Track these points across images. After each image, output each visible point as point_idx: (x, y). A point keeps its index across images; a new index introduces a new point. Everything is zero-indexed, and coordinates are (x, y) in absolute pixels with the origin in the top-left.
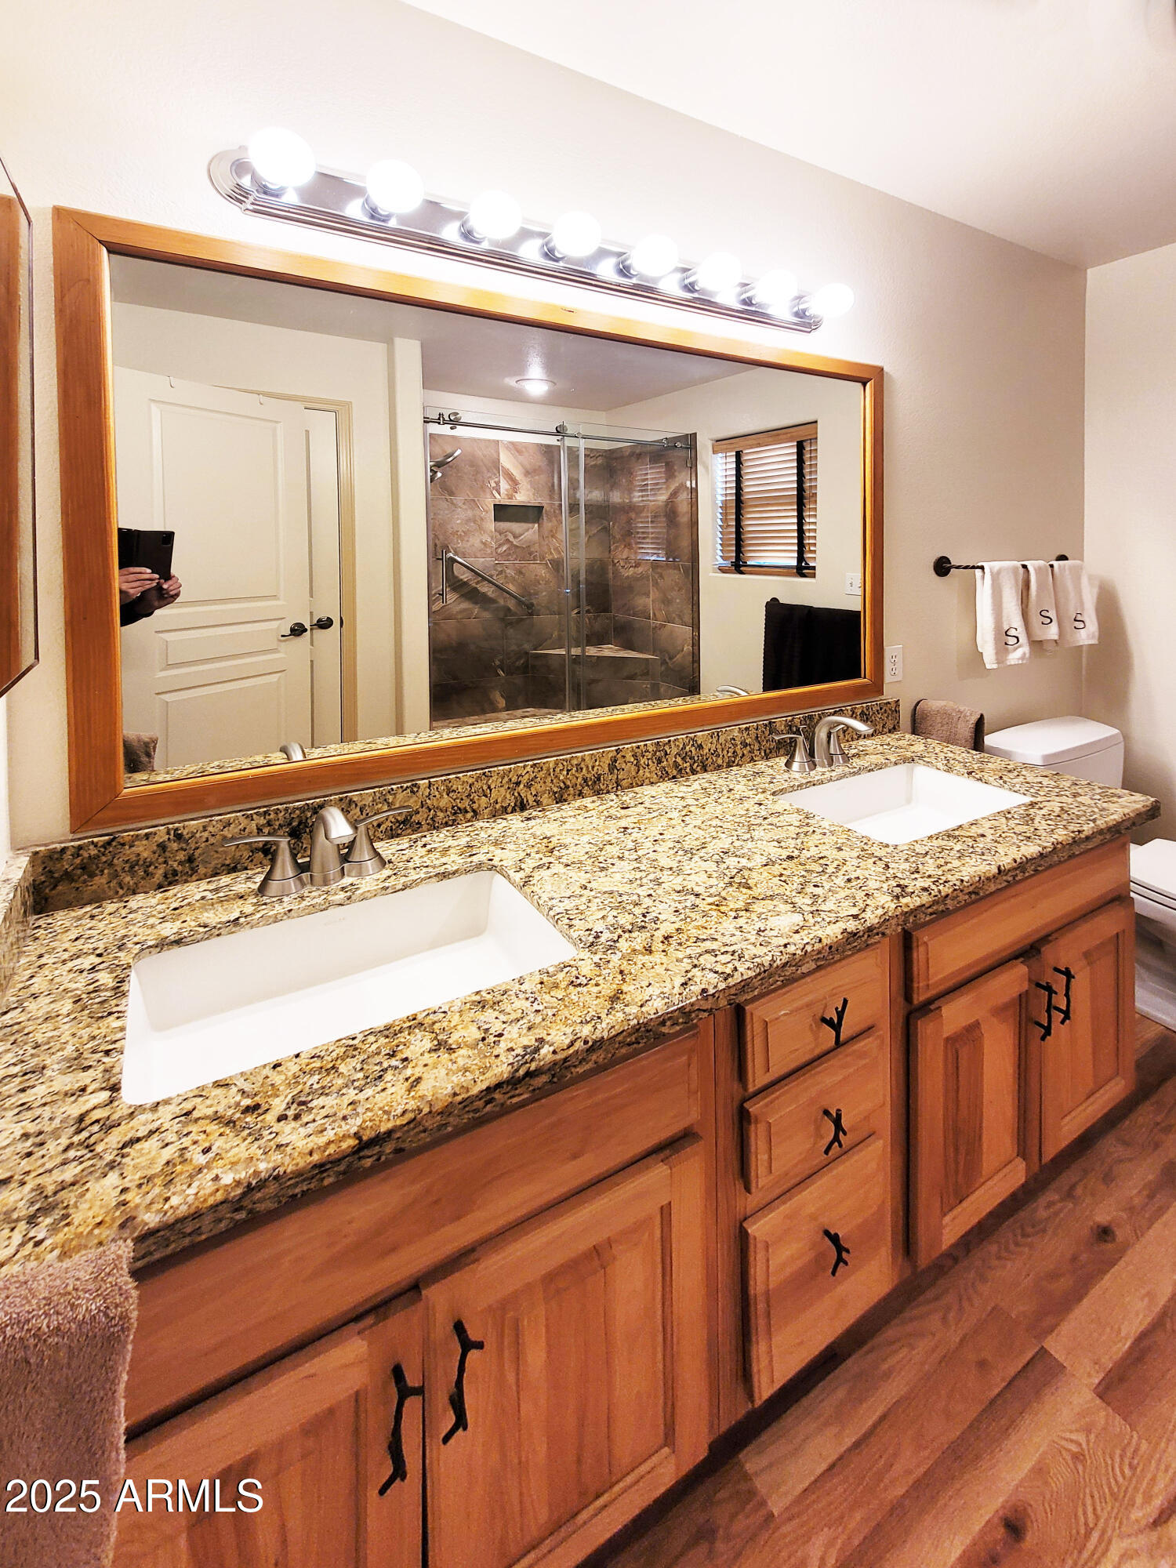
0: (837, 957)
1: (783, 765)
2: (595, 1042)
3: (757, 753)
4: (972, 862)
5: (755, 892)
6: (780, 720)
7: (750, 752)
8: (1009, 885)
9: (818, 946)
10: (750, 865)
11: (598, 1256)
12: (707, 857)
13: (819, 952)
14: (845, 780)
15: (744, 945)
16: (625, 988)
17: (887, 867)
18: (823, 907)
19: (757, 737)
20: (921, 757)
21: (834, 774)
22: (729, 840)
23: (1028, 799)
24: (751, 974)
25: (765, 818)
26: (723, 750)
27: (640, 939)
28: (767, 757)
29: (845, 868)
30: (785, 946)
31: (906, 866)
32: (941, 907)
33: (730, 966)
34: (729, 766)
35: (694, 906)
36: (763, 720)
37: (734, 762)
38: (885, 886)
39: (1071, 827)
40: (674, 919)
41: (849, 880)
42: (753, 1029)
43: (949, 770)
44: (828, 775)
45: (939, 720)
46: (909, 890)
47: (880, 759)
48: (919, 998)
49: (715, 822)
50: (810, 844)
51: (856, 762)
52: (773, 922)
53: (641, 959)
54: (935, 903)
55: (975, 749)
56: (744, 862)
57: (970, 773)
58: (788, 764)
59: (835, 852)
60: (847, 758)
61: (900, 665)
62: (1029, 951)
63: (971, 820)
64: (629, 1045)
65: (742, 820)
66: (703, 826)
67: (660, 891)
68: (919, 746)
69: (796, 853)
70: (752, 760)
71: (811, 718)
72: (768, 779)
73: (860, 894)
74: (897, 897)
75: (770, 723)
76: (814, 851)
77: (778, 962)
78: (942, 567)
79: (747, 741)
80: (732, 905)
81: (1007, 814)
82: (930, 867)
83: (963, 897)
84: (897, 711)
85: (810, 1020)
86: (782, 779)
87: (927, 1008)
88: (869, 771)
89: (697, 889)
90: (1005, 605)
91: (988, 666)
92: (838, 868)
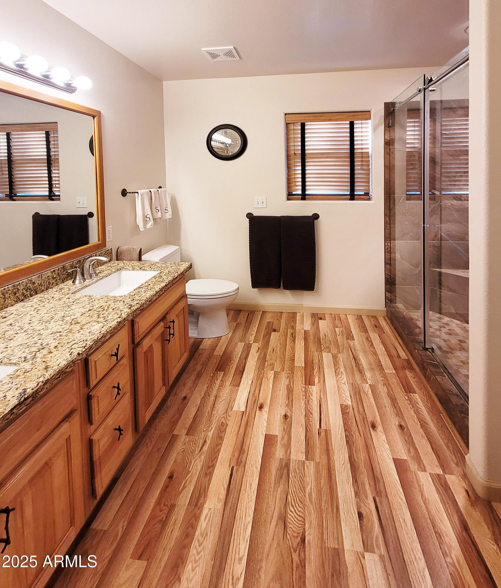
0: (116, 331)
1: (71, 283)
2: (46, 381)
3: (59, 281)
4: (149, 292)
5: (82, 323)
6: (68, 264)
7: (56, 281)
8: (159, 296)
9: (110, 329)
10: (76, 317)
11: (47, 465)
12: (56, 321)
13: (111, 330)
14: (98, 282)
15: (86, 337)
16: (48, 364)
17: (124, 302)
18: (108, 319)
19: (58, 274)
20: (123, 268)
21: (94, 281)
22: (63, 313)
23: (159, 272)
24: (92, 343)
25: (74, 302)
26: (44, 282)
27: (45, 352)
28: (63, 282)
29: (111, 307)
30: (100, 332)
31: (130, 299)
32: (142, 308)
33: (84, 344)
34: (47, 289)
35: (61, 335)
36: (60, 266)
37: (49, 287)
38: (125, 307)
39: (172, 276)
40: (55, 341)
41: (113, 309)
42: (91, 365)
43: (134, 269)
44: (91, 282)
45: (126, 253)
46: (133, 305)
47: (109, 272)
48: (137, 341)
49: (53, 309)
50: (95, 304)
51: (100, 275)
52: (93, 329)
53: (49, 356)
54: (141, 306)
55: (139, 261)
56: (73, 317)
57: (140, 269)
58: (74, 282)
59: (105, 303)
60: (97, 275)
61: (111, 234)
62: (163, 318)
63: (145, 281)
64: (57, 379)
65: (64, 305)
66: (48, 312)
67: (43, 337)
68: (121, 264)
69: (91, 308)
70: (57, 284)
71: (80, 261)
72: (68, 289)
73: (118, 312)
74: (130, 308)
75: (64, 267)
76: (97, 306)
77: (100, 337)
78: (124, 193)
79: (55, 276)
80: (75, 330)
81: (155, 277)
82: (137, 297)
83: (148, 303)
84: (111, 253)
85: (108, 357)
86: (73, 288)
87: (138, 344)
88: (106, 277)
89: (58, 331)
90: (145, 206)
91: (141, 230)
92: (108, 307)
